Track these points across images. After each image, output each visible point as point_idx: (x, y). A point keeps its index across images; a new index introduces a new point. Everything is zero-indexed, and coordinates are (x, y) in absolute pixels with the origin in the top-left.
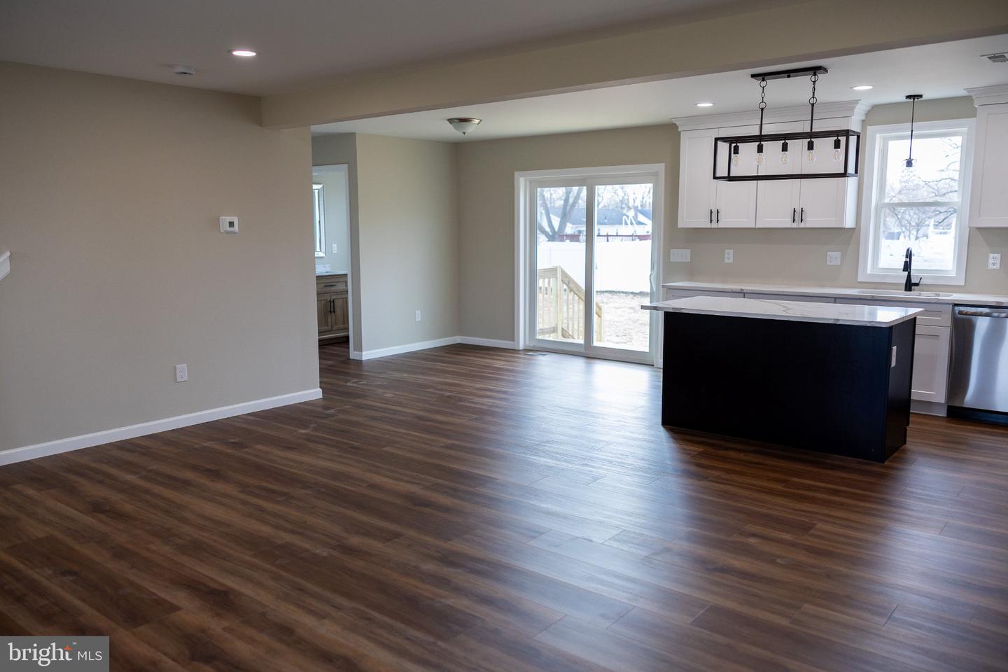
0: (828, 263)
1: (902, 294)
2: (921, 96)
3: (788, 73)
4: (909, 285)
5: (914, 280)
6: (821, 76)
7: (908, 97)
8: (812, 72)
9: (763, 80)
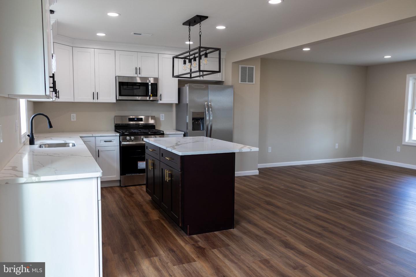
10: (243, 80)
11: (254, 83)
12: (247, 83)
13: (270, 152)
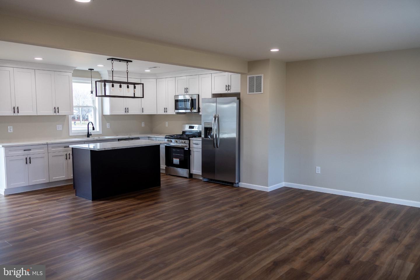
0: (58, 129)
1: (86, 139)
2: (93, 69)
3: (120, 60)
4: (89, 135)
5: (90, 134)
6: (129, 63)
7: (89, 69)
8: (126, 62)
9: (112, 60)
10: (251, 90)
11: (262, 92)
12: (255, 93)
13: (318, 173)
